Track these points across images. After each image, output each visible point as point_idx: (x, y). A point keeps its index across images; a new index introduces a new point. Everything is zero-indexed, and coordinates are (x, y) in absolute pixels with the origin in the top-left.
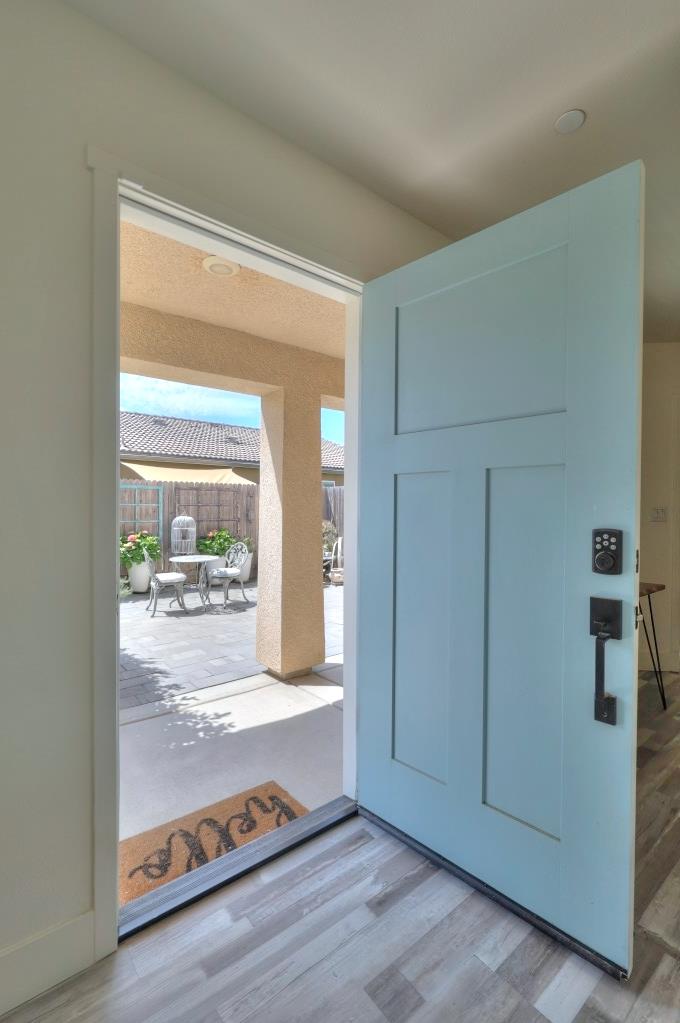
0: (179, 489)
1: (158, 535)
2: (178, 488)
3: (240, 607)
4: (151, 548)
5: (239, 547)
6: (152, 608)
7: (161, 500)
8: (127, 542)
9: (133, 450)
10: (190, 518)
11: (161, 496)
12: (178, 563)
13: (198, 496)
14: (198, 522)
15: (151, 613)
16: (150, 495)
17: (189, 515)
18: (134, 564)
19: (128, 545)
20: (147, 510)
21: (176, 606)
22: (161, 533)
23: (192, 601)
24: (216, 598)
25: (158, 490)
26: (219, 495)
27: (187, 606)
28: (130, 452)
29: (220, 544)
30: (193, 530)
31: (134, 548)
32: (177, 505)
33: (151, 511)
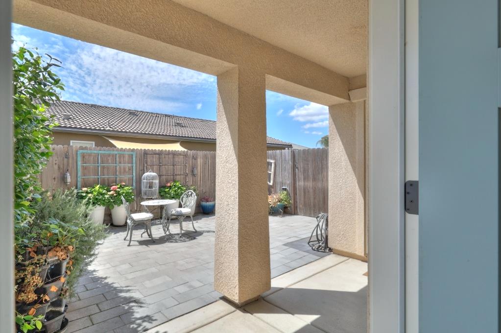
0: (147, 154)
1: (132, 186)
2: (146, 153)
3: (191, 235)
4: (127, 196)
5: (190, 193)
6: (128, 238)
7: (134, 161)
8: (110, 191)
9: (116, 130)
10: (154, 174)
11: (134, 159)
12: (146, 206)
13: (159, 158)
14: (160, 176)
15: (127, 243)
16: (127, 159)
17: (153, 172)
18: (116, 206)
19: (111, 193)
20: (124, 169)
21: (146, 237)
22: (134, 184)
23: (157, 231)
24: (174, 229)
25: (132, 155)
26: (174, 158)
27: (153, 236)
28: (113, 131)
29: (175, 191)
30: (157, 181)
31: (115, 195)
32: (146, 165)
33: (127, 170)
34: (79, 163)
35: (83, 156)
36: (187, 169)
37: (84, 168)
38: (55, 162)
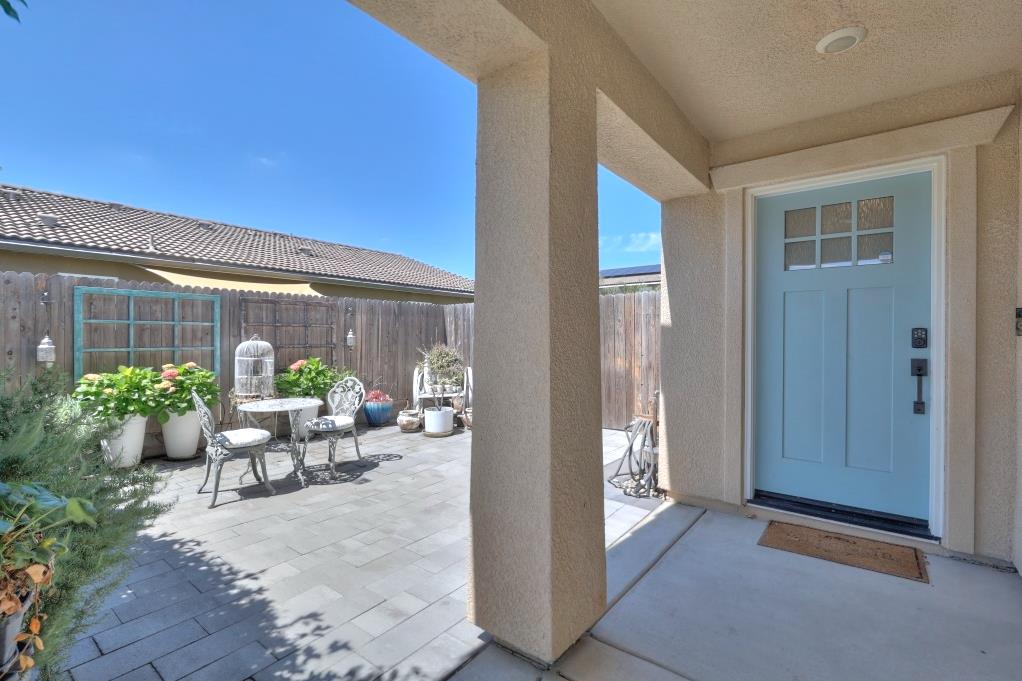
0: (246, 301)
1: (212, 369)
2: (244, 299)
4: (204, 388)
5: (350, 384)
7: (217, 316)
8: (159, 382)
9: (169, 254)
10: (265, 343)
11: (217, 310)
12: (252, 413)
13: (275, 311)
14: (276, 348)
15: (208, 499)
16: (199, 310)
17: (262, 339)
18: (174, 416)
19: (165, 384)
20: (194, 331)
22: (218, 366)
25: (213, 303)
26: (306, 311)
28: (163, 256)
29: (311, 380)
30: (269, 362)
31: (172, 389)
32: (244, 325)
33: (199, 335)
34: (80, 317)
35: (90, 300)
36: (334, 336)
37: (91, 330)
38: (10, 313)
